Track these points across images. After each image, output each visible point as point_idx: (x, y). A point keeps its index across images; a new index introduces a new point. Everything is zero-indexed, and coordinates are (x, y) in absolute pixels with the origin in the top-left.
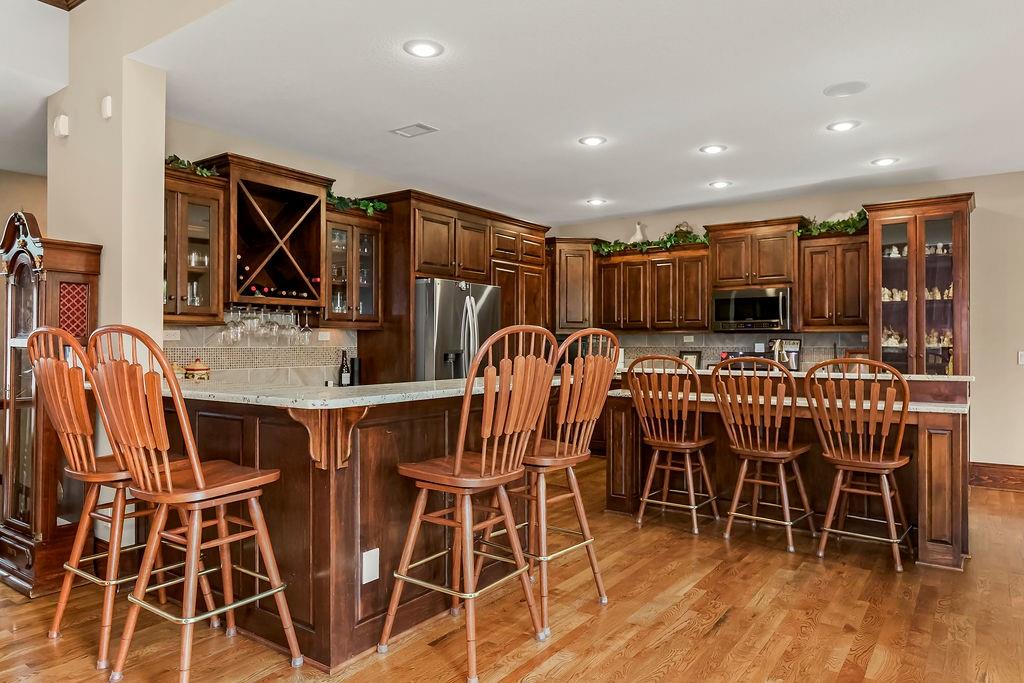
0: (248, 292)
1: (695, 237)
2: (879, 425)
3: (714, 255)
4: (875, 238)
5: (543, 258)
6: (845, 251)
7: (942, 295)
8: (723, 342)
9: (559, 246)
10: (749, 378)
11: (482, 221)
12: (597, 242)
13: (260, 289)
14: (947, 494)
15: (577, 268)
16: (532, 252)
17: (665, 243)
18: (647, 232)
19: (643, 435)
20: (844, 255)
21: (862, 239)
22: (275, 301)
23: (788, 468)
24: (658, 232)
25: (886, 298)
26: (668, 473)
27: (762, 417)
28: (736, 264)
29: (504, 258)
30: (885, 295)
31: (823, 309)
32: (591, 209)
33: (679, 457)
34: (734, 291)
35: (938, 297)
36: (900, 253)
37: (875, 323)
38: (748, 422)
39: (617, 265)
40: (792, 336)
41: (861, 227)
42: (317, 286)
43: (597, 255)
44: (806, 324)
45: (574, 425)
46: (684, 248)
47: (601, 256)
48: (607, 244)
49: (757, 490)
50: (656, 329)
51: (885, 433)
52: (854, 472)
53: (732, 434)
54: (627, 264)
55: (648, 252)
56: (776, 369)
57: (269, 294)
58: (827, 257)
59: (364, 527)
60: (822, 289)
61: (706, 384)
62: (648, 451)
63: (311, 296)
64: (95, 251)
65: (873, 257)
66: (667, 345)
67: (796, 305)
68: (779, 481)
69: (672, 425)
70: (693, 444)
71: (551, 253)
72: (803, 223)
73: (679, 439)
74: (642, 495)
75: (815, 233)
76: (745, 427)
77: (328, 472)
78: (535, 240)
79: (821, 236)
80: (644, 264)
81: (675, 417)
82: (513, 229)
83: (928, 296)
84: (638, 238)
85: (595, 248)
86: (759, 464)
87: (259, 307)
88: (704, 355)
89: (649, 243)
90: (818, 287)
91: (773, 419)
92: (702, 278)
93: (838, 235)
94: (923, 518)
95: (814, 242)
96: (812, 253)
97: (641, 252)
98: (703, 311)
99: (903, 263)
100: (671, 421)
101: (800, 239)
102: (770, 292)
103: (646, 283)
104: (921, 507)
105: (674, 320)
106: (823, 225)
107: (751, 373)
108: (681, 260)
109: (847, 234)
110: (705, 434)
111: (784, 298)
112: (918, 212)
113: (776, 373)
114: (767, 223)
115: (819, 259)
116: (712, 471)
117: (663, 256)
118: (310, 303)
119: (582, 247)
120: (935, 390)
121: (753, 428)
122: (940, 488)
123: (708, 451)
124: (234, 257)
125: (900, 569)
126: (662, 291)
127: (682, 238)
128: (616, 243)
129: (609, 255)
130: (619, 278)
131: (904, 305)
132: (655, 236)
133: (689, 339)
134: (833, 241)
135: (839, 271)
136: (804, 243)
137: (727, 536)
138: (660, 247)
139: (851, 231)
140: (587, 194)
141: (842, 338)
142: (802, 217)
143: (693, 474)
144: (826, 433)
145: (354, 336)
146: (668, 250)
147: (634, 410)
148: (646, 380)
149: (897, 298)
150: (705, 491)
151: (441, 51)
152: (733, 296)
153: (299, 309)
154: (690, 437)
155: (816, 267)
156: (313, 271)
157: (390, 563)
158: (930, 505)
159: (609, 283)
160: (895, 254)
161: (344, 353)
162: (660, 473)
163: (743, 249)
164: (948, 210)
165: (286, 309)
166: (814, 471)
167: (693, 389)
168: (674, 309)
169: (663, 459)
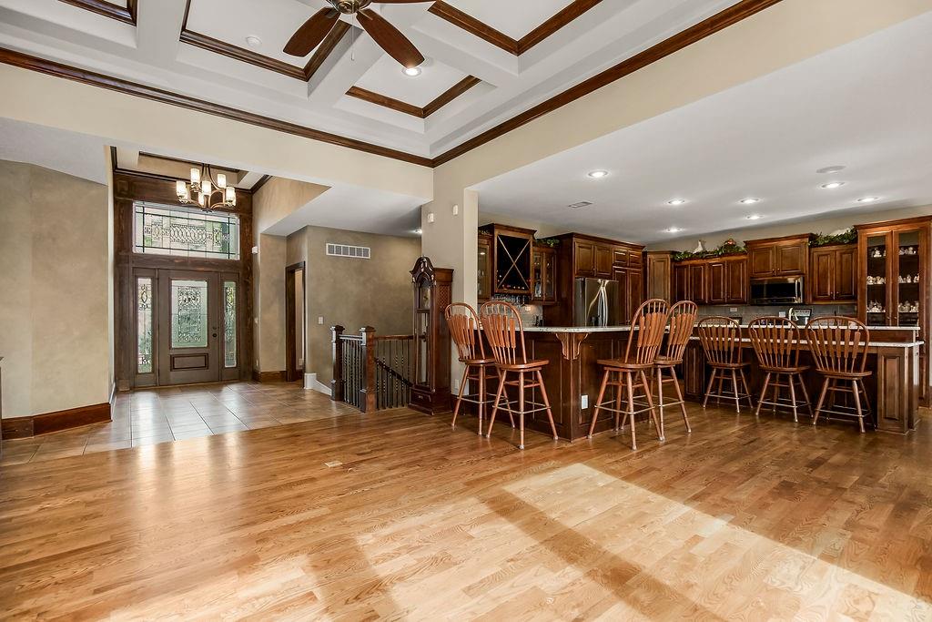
0: (501, 287)
1: (738, 248)
2: (850, 354)
3: (751, 258)
4: (862, 246)
5: (641, 264)
6: (841, 255)
7: (912, 280)
8: (757, 311)
9: (648, 256)
10: (779, 329)
11: (608, 246)
12: (674, 253)
13: (506, 287)
14: (896, 391)
15: (660, 270)
16: (635, 261)
17: (718, 252)
18: (706, 245)
19: (706, 360)
20: (841, 256)
21: (854, 246)
22: (512, 291)
23: (796, 379)
24: (712, 246)
25: (871, 283)
26: (721, 381)
27: (779, 350)
28: (766, 262)
29: (619, 265)
30: (871, 281)
31: (826, 290)
32: (671, 234)
33: (728, 372)
34: (766, 279)
35: (909, 281)
36: (881, 254)
37: (862, 298)
38: (770, 352)
39: (686, 266)
40: (804, 307)
41: (852, 239)
42: (529, 283)
43: (673, 260)
44: (814, 299)
45: (676, 346)
46: (730, 255)
47: (676, 261)
48: (679, 253)
49: (776, 390)
50: (711, 304)
51: (854, 357)
52: (838, 380)
53: (761, 359)
54: (692, 265)
55: (706, 258)
56: (790, 325)
57: (509, 288)
58: (830, 259)
59: (582, 385)
60: (826, 278)
61: (746, 333)
62: (709, 369)
63: (526, 289)
64: (450, 272)
65: (861, 257)
66: (719, 313)
67: (807, 288)
68: (789, 384)
69: (725, 354)
70: (737, 365)
71: (645, 261)
72: (812, 237)
73: (729, 362)
74: (706, 392)
75: (820, 243)
76: (768, 355)
77: (569, 360)
78: (636, 254)
79: (824, 245)
80: (704, 265)
81: (726, 350)
82: (624, 249)
83: (901, 280)
84: (699, 249)
85: (672, 256)
86: (778, 376)
87: (505, 295)
88: (744, 319)
89: (707, 252)
90: (823, 277)
91: (785, 351)
92: (743, 273)
93: (836, 244)
94: (881, 405)
95: (820, 249)
96: (819, 256)
97: (702, 258)
98: (743, 292)
99: (882, 261)
100: (724, 352)
101: (810, 247)
102: (791, 280)
103: (705, 277)
104: (879, 399)
105: (724, 299)
106: (826, 238)
107: (780, 327)
108: (729, 262)
109: (843, 244)
110: (744, 360)
111: (799, 283)
112: (894, 228)
113: (789, 326)
114: (787, 238)
115: (824, 259)
116: (748, 381)
117: (717, 260)
118: (526, 292)
119: (663, 256)
120: (892, 335)
121: (773, 355)
122: (892, 389)
123: (746, 369)
124: (496, 271)
125: (863, 431)
126: (716, 281)
127: (729, 249)
128: (685, 253)
129: (681, 260)
130: (687, 275)
131: (883, 287)
132: (711, 248)
133: (734, 310)
134: (834, 248)
135: (838, 267)
136: (813, 250)
137: (757, 414)
138: (715, 254)
139: (846, 241)
140: (668, 226)
141: (841, 308)
142: (812, 234)
143: (737, 382)
144: (818, 358)
145: (541, 308)
146: (719, 256)
147: (701, 348)
148: (709, 332)
149: (879, 283)
150: (744, 392)
151: (606, 173)
152: (766, 283)
153: (521, 295)
154: (735, 361)
155: (821, 263)
156: (527, 276)
157: (592, 402)
158: (885, 398)
159: (681, 278)
160: (877, 254)
161: (537, 318)
162: (716, 381)
163: (771, 256)
164: (916, 227)
165: (516, 295)
166: (812, 380)
167: (737, 336)
168: (724, 291)
169: (718, 373)
